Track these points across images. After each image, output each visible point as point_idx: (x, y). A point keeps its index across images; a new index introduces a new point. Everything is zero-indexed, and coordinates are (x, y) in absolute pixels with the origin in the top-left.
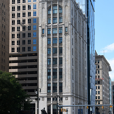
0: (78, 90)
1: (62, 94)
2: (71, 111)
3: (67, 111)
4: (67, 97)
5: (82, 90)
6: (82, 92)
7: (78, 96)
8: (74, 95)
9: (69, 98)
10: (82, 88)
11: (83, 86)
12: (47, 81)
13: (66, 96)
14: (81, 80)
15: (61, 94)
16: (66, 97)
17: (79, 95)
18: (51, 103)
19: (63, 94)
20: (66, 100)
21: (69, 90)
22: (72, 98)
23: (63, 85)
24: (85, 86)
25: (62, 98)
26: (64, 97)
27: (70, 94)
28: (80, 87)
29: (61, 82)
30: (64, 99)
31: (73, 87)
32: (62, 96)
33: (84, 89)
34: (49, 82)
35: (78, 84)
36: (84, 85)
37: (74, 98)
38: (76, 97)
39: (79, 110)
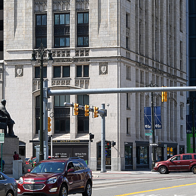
0: (150, 39)
1: (87, 51)
2: (120, 115)
3: (104, 114)
4: (104, 63)
5: (165, 42)
6: (165, 46)
7: (150, 62)
8: (133, 56)
9: (113, 69)
10: (165, 34)
11: (171, 27)
12: (34, 7)
13: (102, 61)
14: (162, 6)
15: (82, 51)
16: (101, 64)
17: (153, 59)
19: (92, 54)
20: (101, 73)
21: (112, 38)
22: (124, 68)
23: (93, 19)
24: (178, 28)
25: (87, 68)
26: (95, 64)
27: (114, 53)
28: (156, 30)
29: (83, 7)
30: (94, 70)
31: (128, 28)
32: (88, 59)
33: (172, 37)
34: (41, 8)
35: (147, 18)
36: (175, 23)
37: (133, 69)
38: (139, 64)
39: (148, 111)
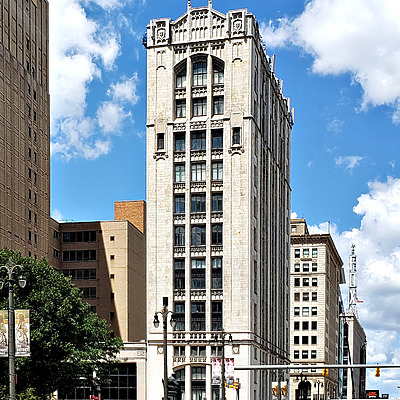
2: (250, 388)
4: (238, 346)
8: (258, 340)
11: (281, 316)
12: (174, 296)
13: (234, 343)
15: (217, 335)
16: (234, 346)
18: (187, 361)
20: (233, 353)
21: (243, 324)
22: (253, 349)
23: (226, 308)
26: (229, 345)
29: (218, 298)
31: (256, 316)
33: (283, 326)
36: (283, 313)
